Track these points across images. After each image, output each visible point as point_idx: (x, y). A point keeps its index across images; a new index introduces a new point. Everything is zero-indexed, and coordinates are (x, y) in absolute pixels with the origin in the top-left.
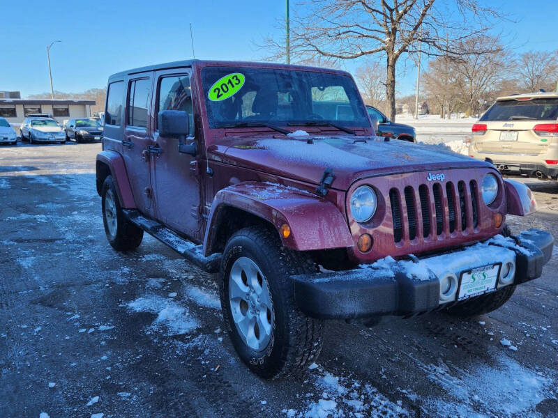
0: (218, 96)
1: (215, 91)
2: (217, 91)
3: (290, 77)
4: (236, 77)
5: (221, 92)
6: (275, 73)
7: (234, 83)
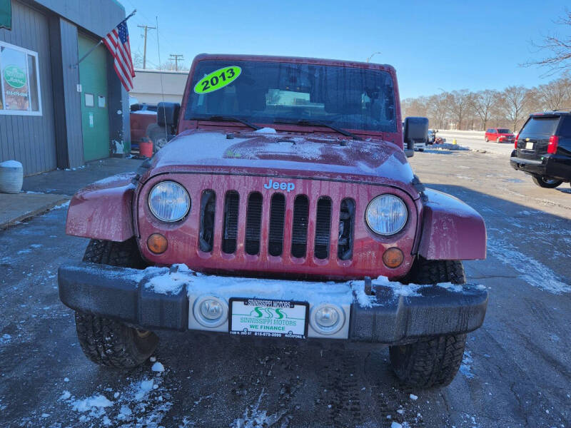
0: (205, 89)
1: (203, 84)
2: (205, 84)
3: (299, 71)
4: (232, 70)
5: (210, 84)
6: (280, 67)
7: (226, 77)
